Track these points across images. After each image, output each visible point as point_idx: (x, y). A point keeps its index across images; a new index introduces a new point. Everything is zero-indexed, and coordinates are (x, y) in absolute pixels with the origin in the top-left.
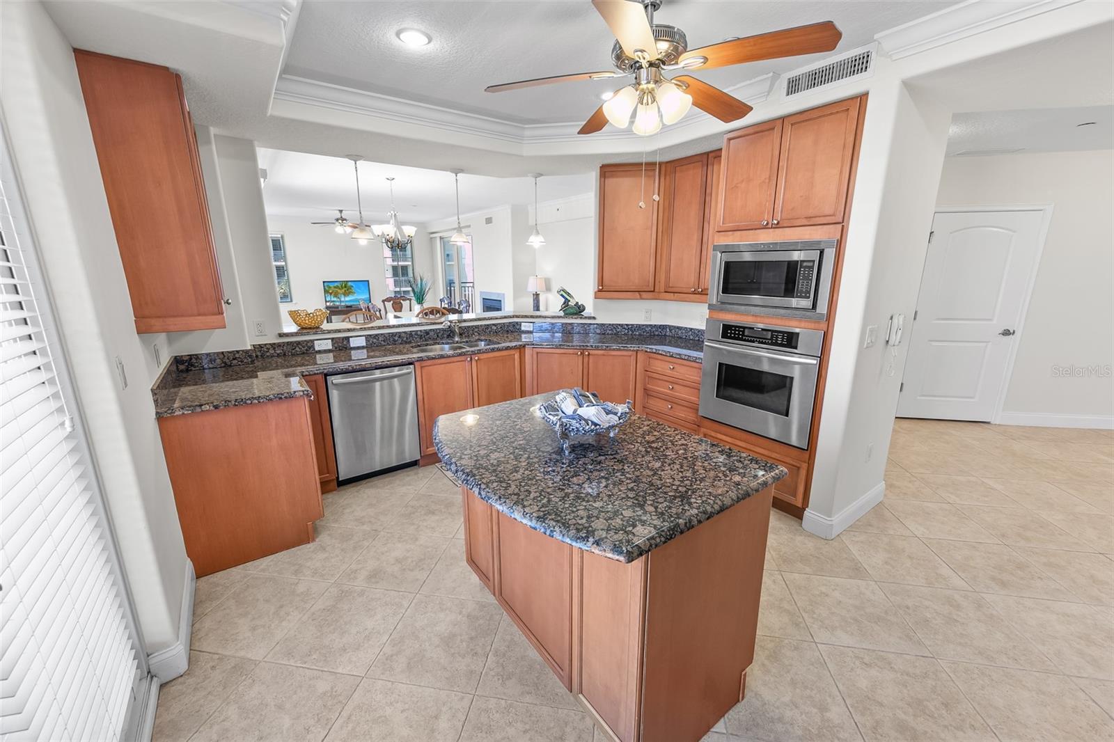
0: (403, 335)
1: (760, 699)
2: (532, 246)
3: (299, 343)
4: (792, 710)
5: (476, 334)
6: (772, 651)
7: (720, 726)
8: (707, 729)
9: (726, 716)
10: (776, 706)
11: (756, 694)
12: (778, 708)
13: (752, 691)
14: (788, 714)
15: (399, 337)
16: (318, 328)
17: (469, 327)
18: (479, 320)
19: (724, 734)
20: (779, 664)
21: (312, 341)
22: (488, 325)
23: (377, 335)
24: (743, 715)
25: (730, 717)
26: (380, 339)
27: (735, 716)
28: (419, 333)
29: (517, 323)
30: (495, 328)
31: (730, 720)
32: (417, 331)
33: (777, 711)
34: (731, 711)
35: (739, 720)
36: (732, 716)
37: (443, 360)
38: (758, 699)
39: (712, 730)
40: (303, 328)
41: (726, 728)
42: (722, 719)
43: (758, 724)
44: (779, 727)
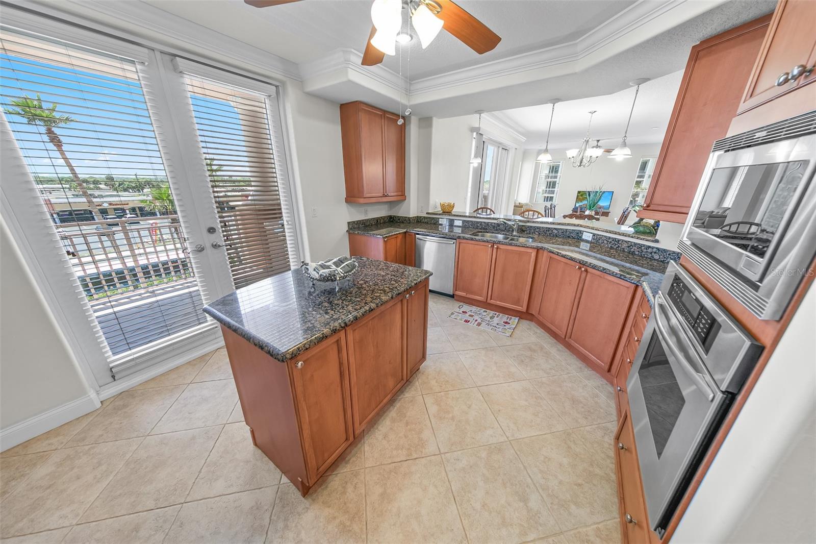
0: (483, 223)
1: (303, 511)
2: (614, 159)
3: (433, 218)
4: (294, 539)
5: (536, 233)
6: (351, 528)
7: (285, 480)
8: (284, 472)
9: (291, 484)
10: (298, 524)
11: (307, 508)
12: (296, 526)
13: (310, 505)
14: (291, 535)
15: (481, 225)
16: (450, 212)
17: (532, 227)
18: (559, 224)
19: (280, 482)
20: (336, 533)
21: (439, 218)
22: (549, 228)
23: (468, 221)
24: (291, 496)
25: (291, 486)
26: (470, 224)
27: (291, 490)
28: (493, 224)
29: (580, 231)
30: (556, 232)
31: (288, 486)
32: (492, 223)
33: (294, 525)
34: (294, 487)
35: (288, 493)
36: (291, 488)
37: (473, 242)
38: (304, 509)
39: (283, 474)
40: (444, 212)
41: (284, 484)
42: (289, 481)
43: (284, 507)
44: (281, 525)
